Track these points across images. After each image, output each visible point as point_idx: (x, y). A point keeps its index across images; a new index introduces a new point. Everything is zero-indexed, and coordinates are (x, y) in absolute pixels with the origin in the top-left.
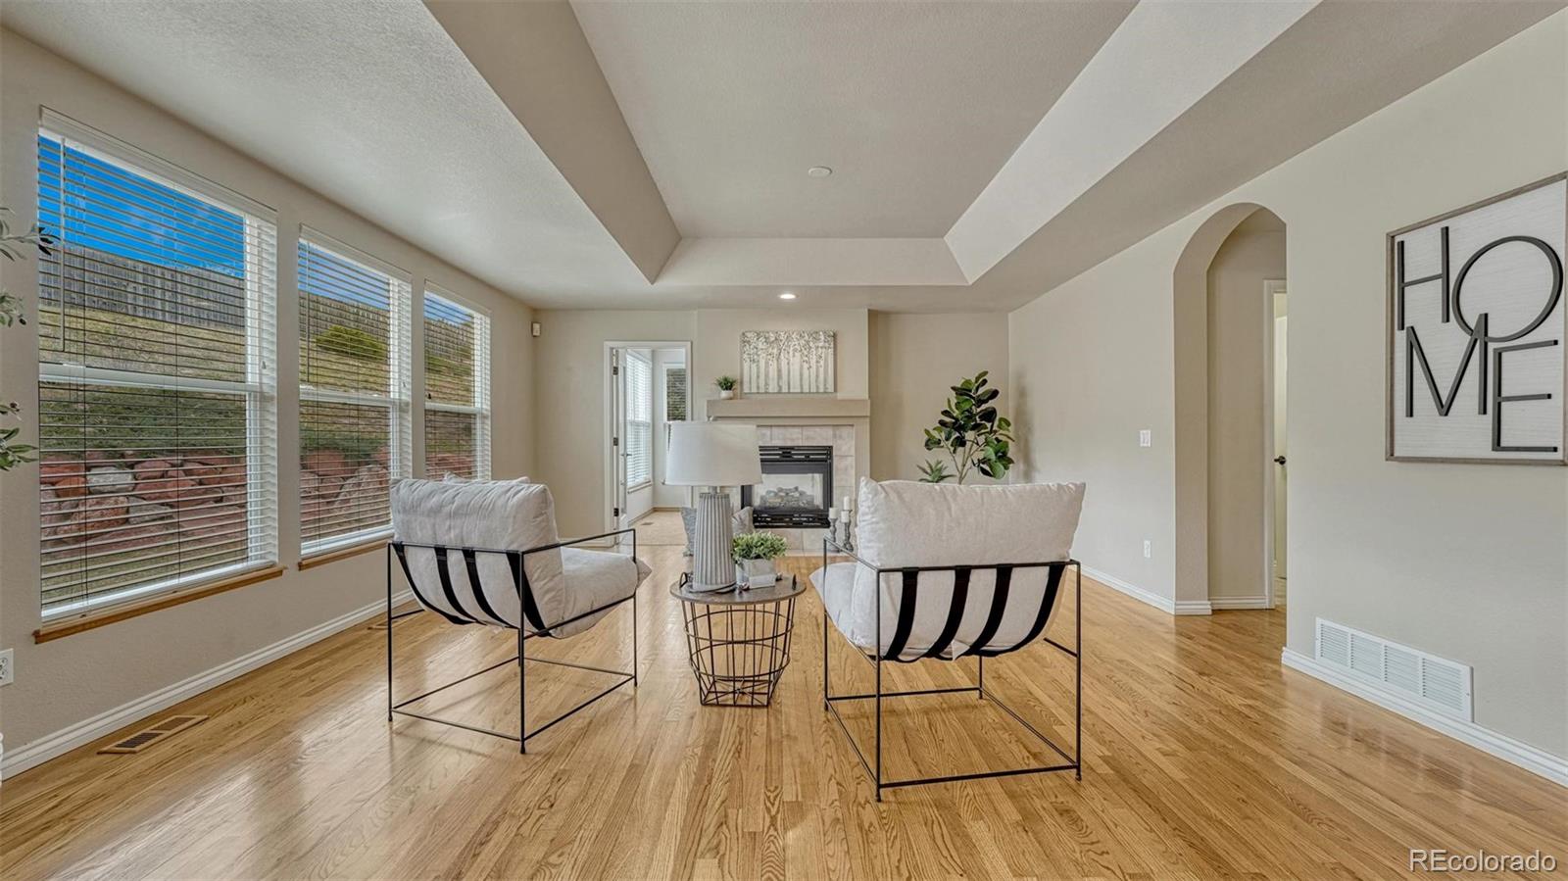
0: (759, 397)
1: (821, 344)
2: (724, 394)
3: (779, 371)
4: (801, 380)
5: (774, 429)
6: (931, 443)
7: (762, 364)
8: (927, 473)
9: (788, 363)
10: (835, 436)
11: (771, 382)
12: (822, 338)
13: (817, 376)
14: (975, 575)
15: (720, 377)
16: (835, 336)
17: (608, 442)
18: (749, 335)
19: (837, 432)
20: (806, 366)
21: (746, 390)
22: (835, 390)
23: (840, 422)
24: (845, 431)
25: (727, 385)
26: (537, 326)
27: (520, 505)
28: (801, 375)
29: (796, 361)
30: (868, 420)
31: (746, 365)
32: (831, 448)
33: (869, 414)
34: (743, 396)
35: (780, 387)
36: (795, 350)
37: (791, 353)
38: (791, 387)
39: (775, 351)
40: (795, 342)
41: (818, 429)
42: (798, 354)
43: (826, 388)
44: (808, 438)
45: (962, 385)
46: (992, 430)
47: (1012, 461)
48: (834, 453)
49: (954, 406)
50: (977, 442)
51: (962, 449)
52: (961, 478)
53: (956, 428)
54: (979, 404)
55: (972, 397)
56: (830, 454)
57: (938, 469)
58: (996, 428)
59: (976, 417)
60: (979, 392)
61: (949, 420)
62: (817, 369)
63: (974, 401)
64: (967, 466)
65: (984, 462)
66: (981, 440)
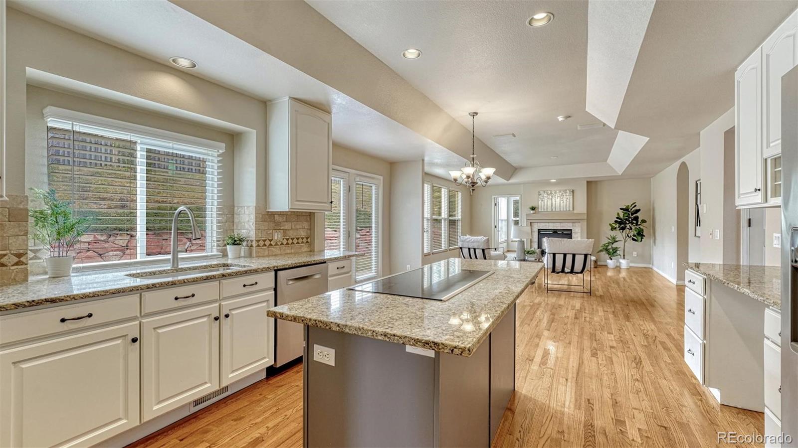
0: (543, 212)
1: (567, 194)
2: (532, 212)
3: (552, 204)
4: (560, 207)
5: (550, 223)
6: (613, 229)
7: (546, 201)
8: (610, 239)
9: (555, 201)
10: (573, 226)
11: (549, 208)
12: (568, 192)
13: (566, 205)
14: (568, 256)
15: (531, 206)
16: (573, 191)
17: (493, 227)
18: (541, 192)
19: (574, 225)
20: (562, 202)
21: (540, 210)
22: (573, 210)
23: (574, 221)
24: (577, 224)
25: (533, 209)
26: (472, 192)
27: (484, 241)
28: (560, 205)
29: (558, 200)
30: (586, 220)
31: (540, 202)
32: (571, 230)
33: (586, 218)
34: (538, 212)
35: (552, 209)
37: (556, 198)
38: (556, 209)
39: (550, 197)
40: (558, 194)
41: (566, 223)
42: (559, 198)
43: (569, 209)
44: (562, 226)
45: (624, 207)
46: (637, 224)
47: (644, 236)
48: (573, 231)
49: (621, 216)
50: (631, 229)
51: (624, 231)
52: (625, 242)
53: (620, 223)
54: (632, 214)
55: (630, 212)
56: (571, 232)
57: (614, 238)
58: (639, 223)
59: (630, 219)
60: (633, 210)
61: (619, 220)
62: (566, 203)
63: (630, 213)
64: (628, 237)
65: (634, 236)
66: (633, 228)
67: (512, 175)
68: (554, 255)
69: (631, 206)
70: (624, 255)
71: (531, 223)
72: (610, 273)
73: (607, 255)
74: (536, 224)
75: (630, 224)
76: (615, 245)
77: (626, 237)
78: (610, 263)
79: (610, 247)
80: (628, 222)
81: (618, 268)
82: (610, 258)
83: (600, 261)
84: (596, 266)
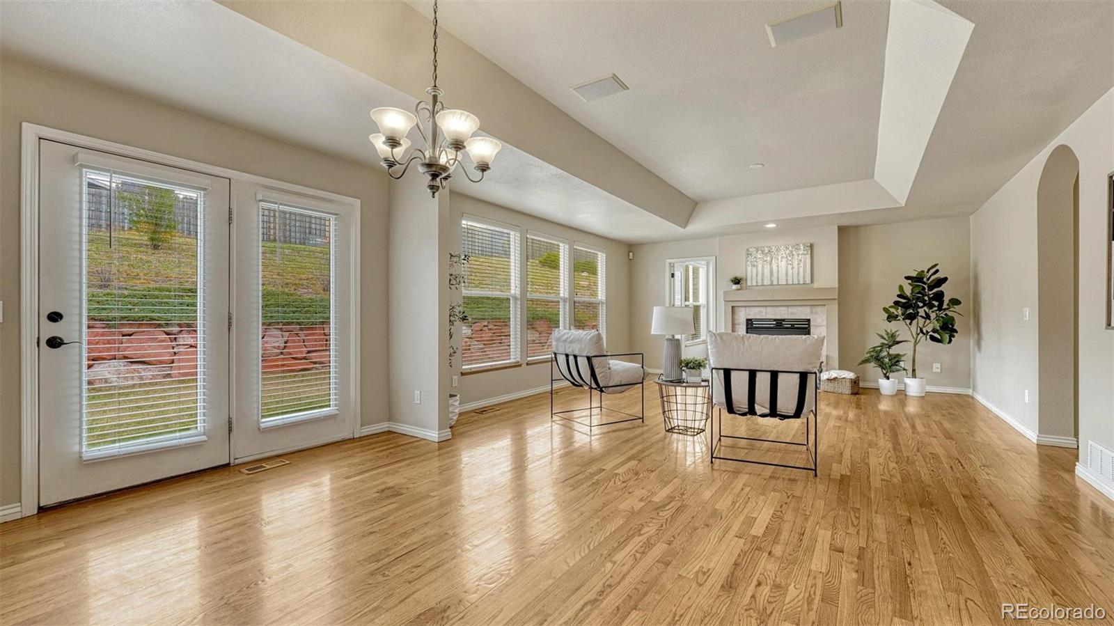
0: (757, 288)
1: (801, 252)
2: (735, 287)
3: (771, 271)
4: (787, 276)
5: (768, 308)
6: (891, 318)
7: (760, 266)
8: (885, 339)
9: (778, 266)
10: (812, 313)
11: (766, 279)
12: (802, 248)
13: (798, 274)
14: (759, 375)
15: (732, 276)
16: (811, 246)
18: (751, 250)
19: (814, 310)
20: (790, 267)
21: (749, 284)
22: (812, 281)
23: (814, 303)
24: (819, 309)
25: (737, 281)
26: (631, 254)
28: (787, 273)
29: (783, 264)
30: (837, 301)
31: (749, 269)
32: (809, 320)
33: (837, 297)
34: (747, 288)
35: (772, 282)
36: (782, 257)
37: (780, 259)
38: (780, 281)
39: (769, 259)
40: (783, 252)
41: (799, 308)
42: (784, 260)
43: (799, 281)
44: (792, 314)
45: (914, 274)
46: (940, 308)
47: (957, 332)
48: (812, 323)
49: (908, 291)
50: (928, 317)
51: (915, 322)
52: (916, 343)
53: (905, 306)
54: (931, 288)
55: (925, 283)
56: (809, 324)
57: (893, 336)
58: (945, 306)
59: (926, 298)
60: (931, 280)
61: (904, 301)
62: (798, 268)
63: (926, 286)
64: (921, 335)
65: (934, 331)
66: (933, 316)
67: (691, 216)
68: (727, 373)
69: (928, 272)
70: (914, 370)
71: (732, 307)
72: (884, 406)
73: (880, 369)
74: (743, 309)
75: (925, 308)
76: (895, 350)
77: (919, 334)
78: (886, 386)
79: (884, 354)
80: (921, 304)
81: (901, 395)
82: (885, 374)
83: (865, 381)
84: (856, 391)
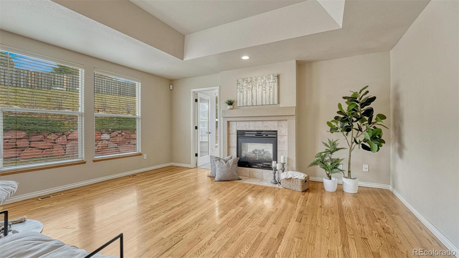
0: (243, 108)
1: (271, 81)
2: (229, 107)
3: (252, 95)
4: (262, 99)
5: (250, 122)
6: (333, 129)
7: (245, 92)
8: (328, 146)
9: (256, 92)
10: (278, 126)
11: (248, 101)
12: (272, 77)
13: (269, 97)
15: (227, 100)
16: (278, 77)
17: (192, 128)
18: (240, 80)
19: (280, 124)
20: (264, 92)
21: (238, 105)
22: (279, 103)
23: (281, 118)
24: (283, 123)
25: (230, 103)
26: (171, 86)
28: (262, 97)
29: (260, 90)
30: (295, 117)
31: (238, 94)
32: (276, 131)
33: (295, 114)
34: (237, 108)
35: (252, 103)
36: (259, 85)
37: (257, 87)
38: (257, 102)
39: (251, 86)
40: (260, 81)
41: (270, 122)
42: (260, 87)
43: (274, 102)
44: (266, 126)
45: (350, 95)
46: (370, 123)
47: (384, 142)
48: (278, 134)
49: (345, 108)
50: (360, 129)
51: (350, 133)
52: (351, 150)
53: (345, 119)
54: (363, 105)
55: (358, 102)
56: (276, 134)
57: (334, 144)
58: (373, 120)
59: (359, 114)
60: (362, 99)
61: (342, 116)
62: (270, 94)
63: (358, 105)
64: (355, 143)
65: (365, 140)
66: (364, 128)
69: (360, 92)
70: (349, 172)
71: (228, 122)
72: (327, 201)
73: (324, 170)
74: (235, 123)
75: (358, 122)
76: (335, 155)
77: (353, 143)
78: (329, 185)
79: (327, 158)
80: (355, 119)
81: (340, 190)
82: (328, 175)
83: (315, 176)
84: (307, 188)
